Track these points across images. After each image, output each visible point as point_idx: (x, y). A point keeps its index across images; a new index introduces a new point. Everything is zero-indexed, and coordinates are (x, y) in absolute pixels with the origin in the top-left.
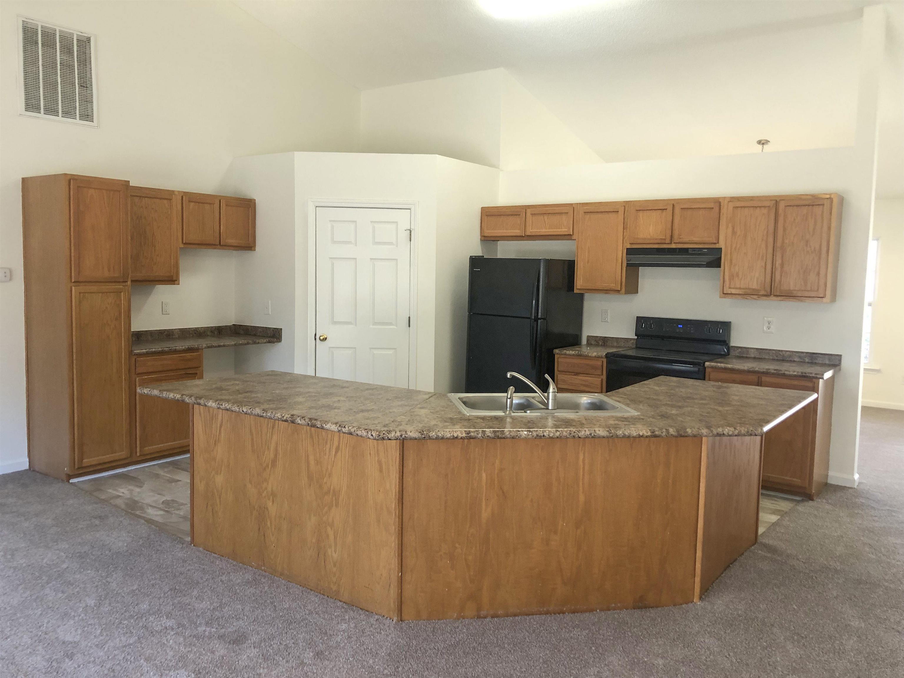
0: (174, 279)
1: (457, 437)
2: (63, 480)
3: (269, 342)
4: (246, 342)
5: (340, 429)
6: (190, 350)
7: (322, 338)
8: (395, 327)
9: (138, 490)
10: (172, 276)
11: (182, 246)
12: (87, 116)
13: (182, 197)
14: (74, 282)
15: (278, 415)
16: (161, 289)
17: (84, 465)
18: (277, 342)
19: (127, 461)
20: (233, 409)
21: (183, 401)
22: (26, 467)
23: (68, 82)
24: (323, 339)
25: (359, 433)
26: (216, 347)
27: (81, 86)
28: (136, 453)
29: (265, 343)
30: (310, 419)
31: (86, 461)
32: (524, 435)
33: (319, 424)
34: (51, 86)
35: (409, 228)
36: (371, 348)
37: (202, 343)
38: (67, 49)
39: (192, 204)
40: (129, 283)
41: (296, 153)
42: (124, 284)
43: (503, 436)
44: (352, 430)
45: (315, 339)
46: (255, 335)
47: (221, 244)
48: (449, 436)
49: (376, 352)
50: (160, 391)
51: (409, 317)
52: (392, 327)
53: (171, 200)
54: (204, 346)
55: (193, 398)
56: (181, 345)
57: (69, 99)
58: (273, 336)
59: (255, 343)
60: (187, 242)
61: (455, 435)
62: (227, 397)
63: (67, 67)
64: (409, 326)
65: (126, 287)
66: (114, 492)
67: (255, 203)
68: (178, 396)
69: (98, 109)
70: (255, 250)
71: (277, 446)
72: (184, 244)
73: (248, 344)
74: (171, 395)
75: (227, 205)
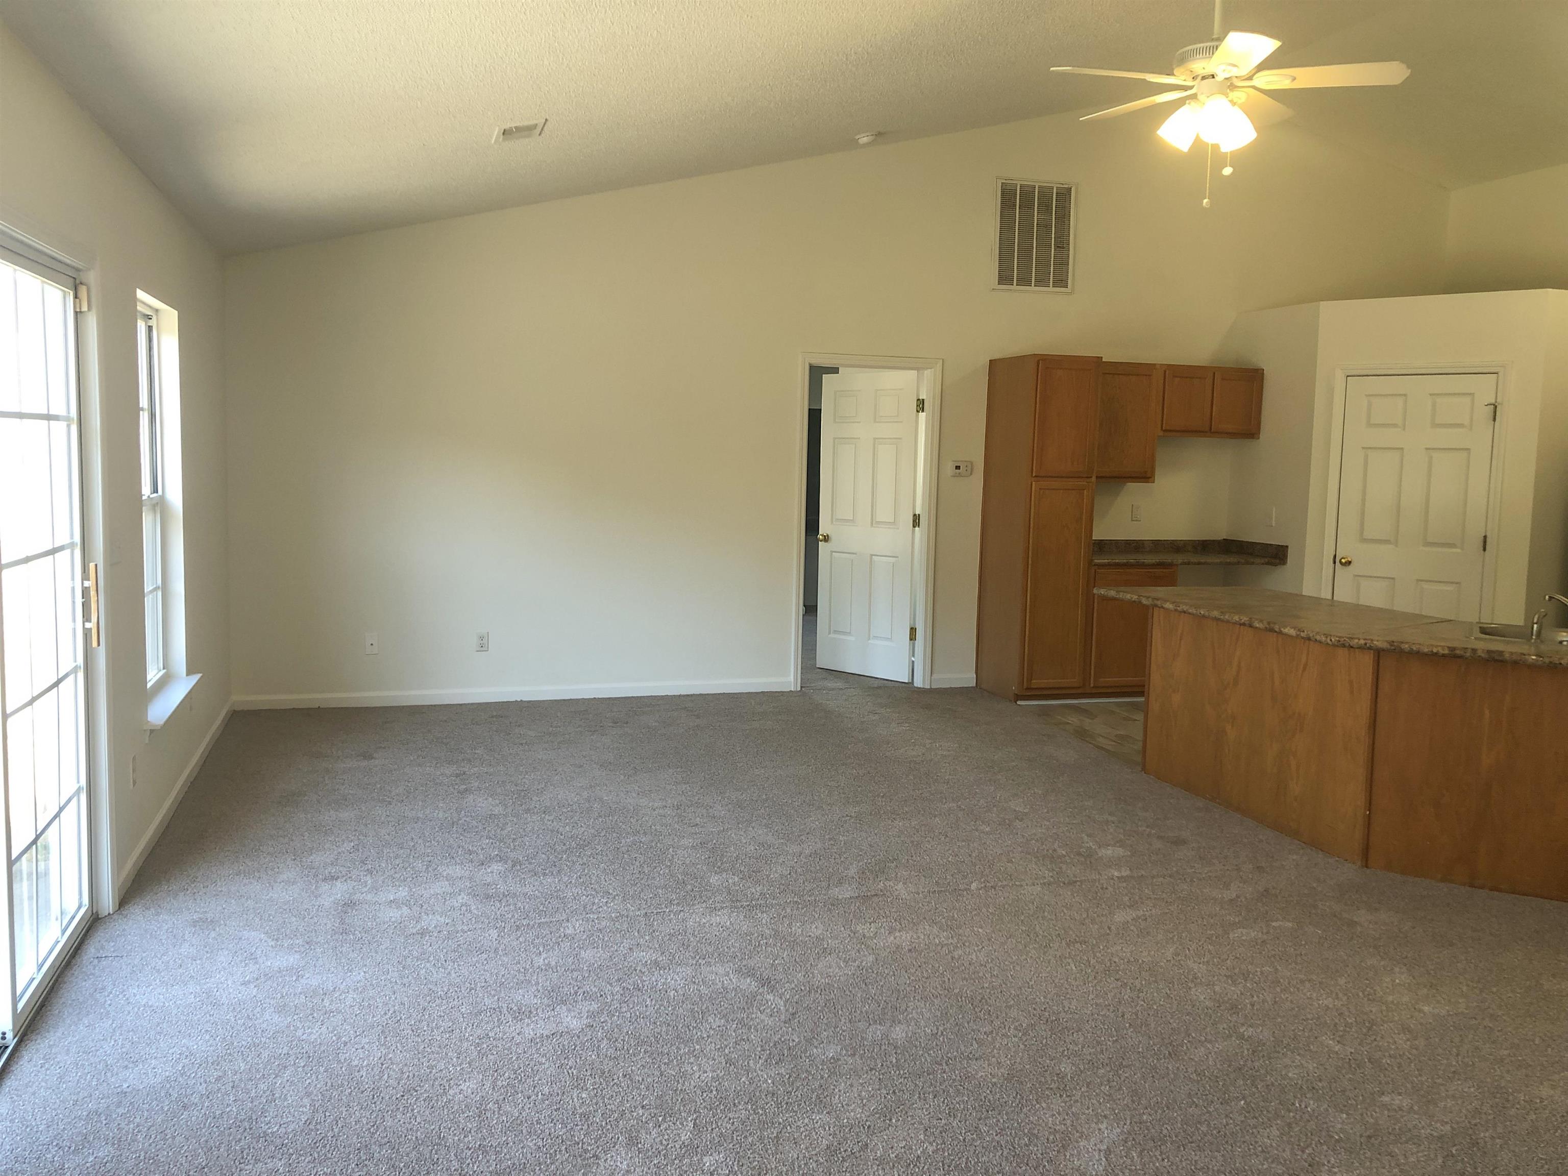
0: (1149, 475)
1: (1436, 653)
2: (1011, 701)
3: (1268, 563)
4: (1236, 560)
5: (1298, 633)
6: (1161, 565)
7: (1343, 561)
8: (1459, 550)
9: (1088, 720)
10: (1146, 472)
11: (1161, 434)
12: (1061, 282)
13: (1165, 372)
14: (1035, 476)
15: (1236, 618)
16: (1132, 486)
17: (1032, 686)
18: (1280, 564)
19: (1079, 691)
20: (1190, 611)
21: (1140, 602)
22: (973, 683)
23: (1044, 244)
24: (1346, 562)
25: (1318, 638)
26: (1195, 564)
27: (1057, 247)
28: (1090, 684)
29: (1263, 564)
30: (1269, 623)
31: (1035, 683)
32: (1531, 660)
33: (1277, 628)
34: (1025, 252)
35: (1493, 401)
36: (1418, 580)
37: (1179, 559)
38: (1045, 206)
39: (1177, 380)
40: (1094, 479)
41: (1324, 305)
42: (1088, 480)
43: (1500, 658)
44: (1311, 635)
45: (1335, 563)
46: (1251, 554)
47: (1212, 430)
48: (1426, 650)
49: (1426, 586)
50: (1117, 592)
51: (1485, 537)
52: (1454, 550)
53: (1150, 375)
54: (1180, 561)
55: (1150, 599)
56: (1150, 559)
57: (1043, 264)
58: (1276, 556)
59: (1247, 563)
60: (1168, 428)
61: (1435, 650)
62: (1186, 601)
63: (1045, 226)
64: (1484, 549)
65: (1091, 484)
66: (1064, 719)
67: (1263, 374)
68: (1135, 597)
69: (1074, 270)
70: (1259, 438)
71: (1240, 663)
72: (1165, 431)
73: (1238, 563)
74: (1128, 596)
75: (1223, 379)
